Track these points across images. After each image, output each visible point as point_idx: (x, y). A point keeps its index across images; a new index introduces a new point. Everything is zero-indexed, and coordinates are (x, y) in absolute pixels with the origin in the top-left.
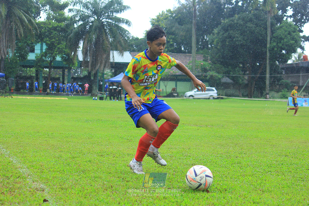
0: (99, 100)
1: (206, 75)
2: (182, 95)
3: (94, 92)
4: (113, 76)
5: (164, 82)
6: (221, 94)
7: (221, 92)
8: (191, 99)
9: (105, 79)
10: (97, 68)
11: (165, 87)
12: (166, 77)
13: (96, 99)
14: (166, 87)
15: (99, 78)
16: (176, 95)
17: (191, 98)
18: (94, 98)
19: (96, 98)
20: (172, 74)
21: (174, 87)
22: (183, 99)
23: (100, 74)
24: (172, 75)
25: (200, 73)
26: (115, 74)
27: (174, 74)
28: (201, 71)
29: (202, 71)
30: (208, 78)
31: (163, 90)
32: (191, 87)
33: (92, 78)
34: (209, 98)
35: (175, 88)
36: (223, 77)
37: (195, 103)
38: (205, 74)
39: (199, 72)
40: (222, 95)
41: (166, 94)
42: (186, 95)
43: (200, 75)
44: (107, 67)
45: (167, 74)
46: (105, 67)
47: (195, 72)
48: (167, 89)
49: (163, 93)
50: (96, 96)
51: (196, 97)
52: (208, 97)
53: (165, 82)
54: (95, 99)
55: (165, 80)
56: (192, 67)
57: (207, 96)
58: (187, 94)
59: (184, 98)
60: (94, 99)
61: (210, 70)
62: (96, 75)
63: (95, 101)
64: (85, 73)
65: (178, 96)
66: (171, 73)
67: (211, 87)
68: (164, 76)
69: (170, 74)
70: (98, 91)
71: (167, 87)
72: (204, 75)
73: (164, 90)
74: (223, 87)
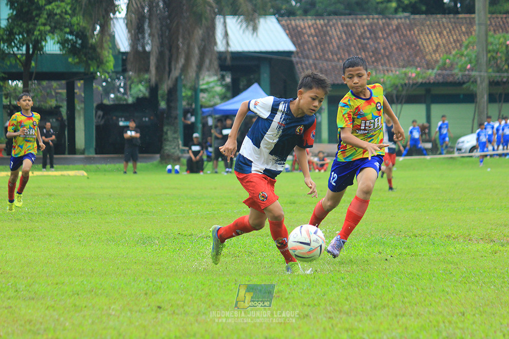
0: (185, 173)
3: (169, 148)
4: (229, 94)
9: (202, 107)
10: (175, 73)
12: (395, 92)
13: (177, 172)
15: (184, 103)
16: (429, 145)
18: (169, 167)
19: (177, 167)
20: (415, 82)
21: (422, 121)
22: (451, 158)
23: (186, 93)
25: (506, 74)
26: (235, 90)
27: (420, 81)
28: (506, 67)
33: (163, 105)
35: (426, 124)
39: (499, 70)
42: (460, 145)
44: (208, 70)
46: (200, 67)
47: (487, 72)
50: (177, 160)
54: (173, 172)
56: (476, 56)
58: (463, 142)
59: (456, 155)
60: (170, 171)
62: (172, 94)
63: (173, 175)
64: (140, 90)
65: (435, 150)
66: (409, 78)
69: (406, 81)
70: (181, 147)
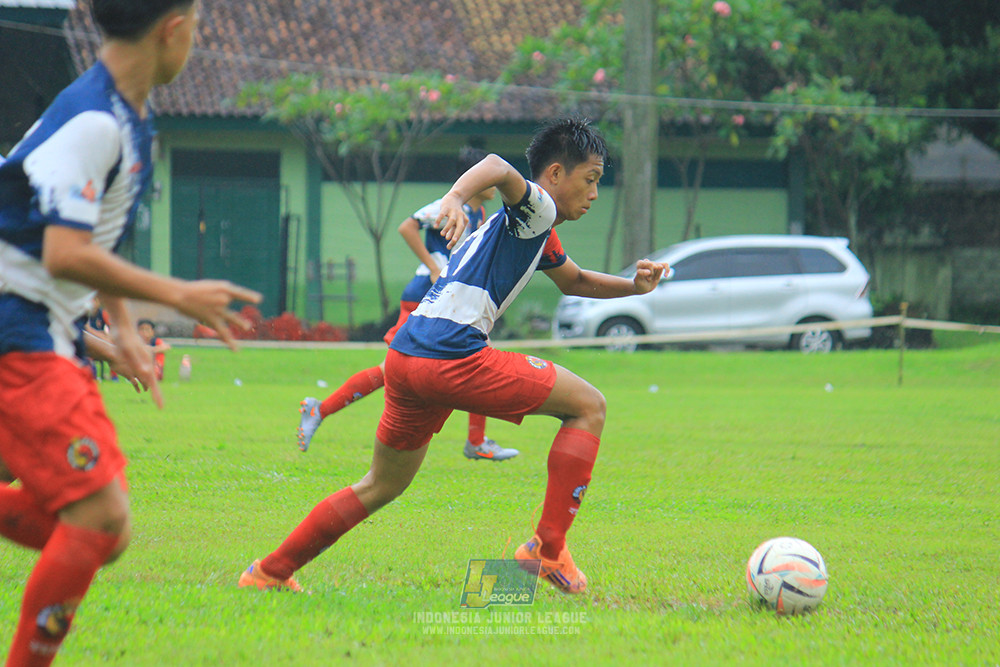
1: (768, 119)
2: (531, 318)
5: (357, 187)
6: (910, 292)
7: (908, 280)
8: (624, 349)
11: (369, 241)
12: (376, 146)
14: (377, 237)
17: (626, 338)
20: (437, 116)
24: (435, 124)
25: (709, 103)
27: (453, 113)
28: (712, 80)
29: (723, 75)
30: (779, 145)
31: (350, 264)
32: (618, 241)
34: (793, 343)
36: (928, 135)
37: (654, 389)
38: (749, 105)
39: (691, 89)
40: (914, 312)
41: (385, 304)
42: (565, 316)
43: (706, 118)
45: (383, 114)
47: (653, 94)
48: (386, 260)
49: (351, 299)
51: (665, 328)
52: (784, 332)
53: (372, 189)
55: (368, 177)
56: (622, 45)
57: (777, 323)
58: (577, 304)
59: (557, 341)
61: (798, 71)
66: (421, 105)
67: (809, 230)
68: (361, 138)
69: (412, 114)
71: (386, 243)
72: (739, 119)
73: (366, 273)
74: (926, 235)
